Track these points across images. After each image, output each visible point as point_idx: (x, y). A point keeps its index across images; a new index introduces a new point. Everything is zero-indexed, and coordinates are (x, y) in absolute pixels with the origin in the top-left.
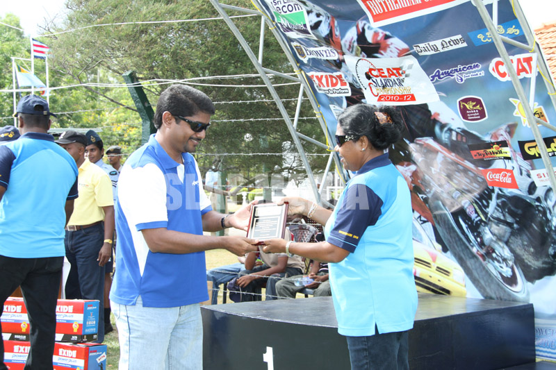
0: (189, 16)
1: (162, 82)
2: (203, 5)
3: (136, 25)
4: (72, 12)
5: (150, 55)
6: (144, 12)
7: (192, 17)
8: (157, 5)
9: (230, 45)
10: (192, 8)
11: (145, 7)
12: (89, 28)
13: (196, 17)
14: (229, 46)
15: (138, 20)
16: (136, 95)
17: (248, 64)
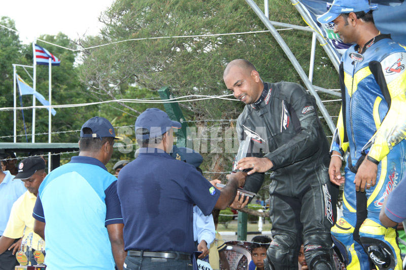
0: (227, 29)
1: (199, 98)
2: (241, 18)
3: (172, 40)
4: (105, 26)
5: (187, 70)
6: (181, 26)
7: (229, 31)
8: (194, 18)
9: (270, 58)
10: (231, 20)
11: (182, 21)
12: (123, 43)
13: (234, 30)
14: (268, 60)
15: (174, 34)
16: (172, 111)
17: (289, 78)
